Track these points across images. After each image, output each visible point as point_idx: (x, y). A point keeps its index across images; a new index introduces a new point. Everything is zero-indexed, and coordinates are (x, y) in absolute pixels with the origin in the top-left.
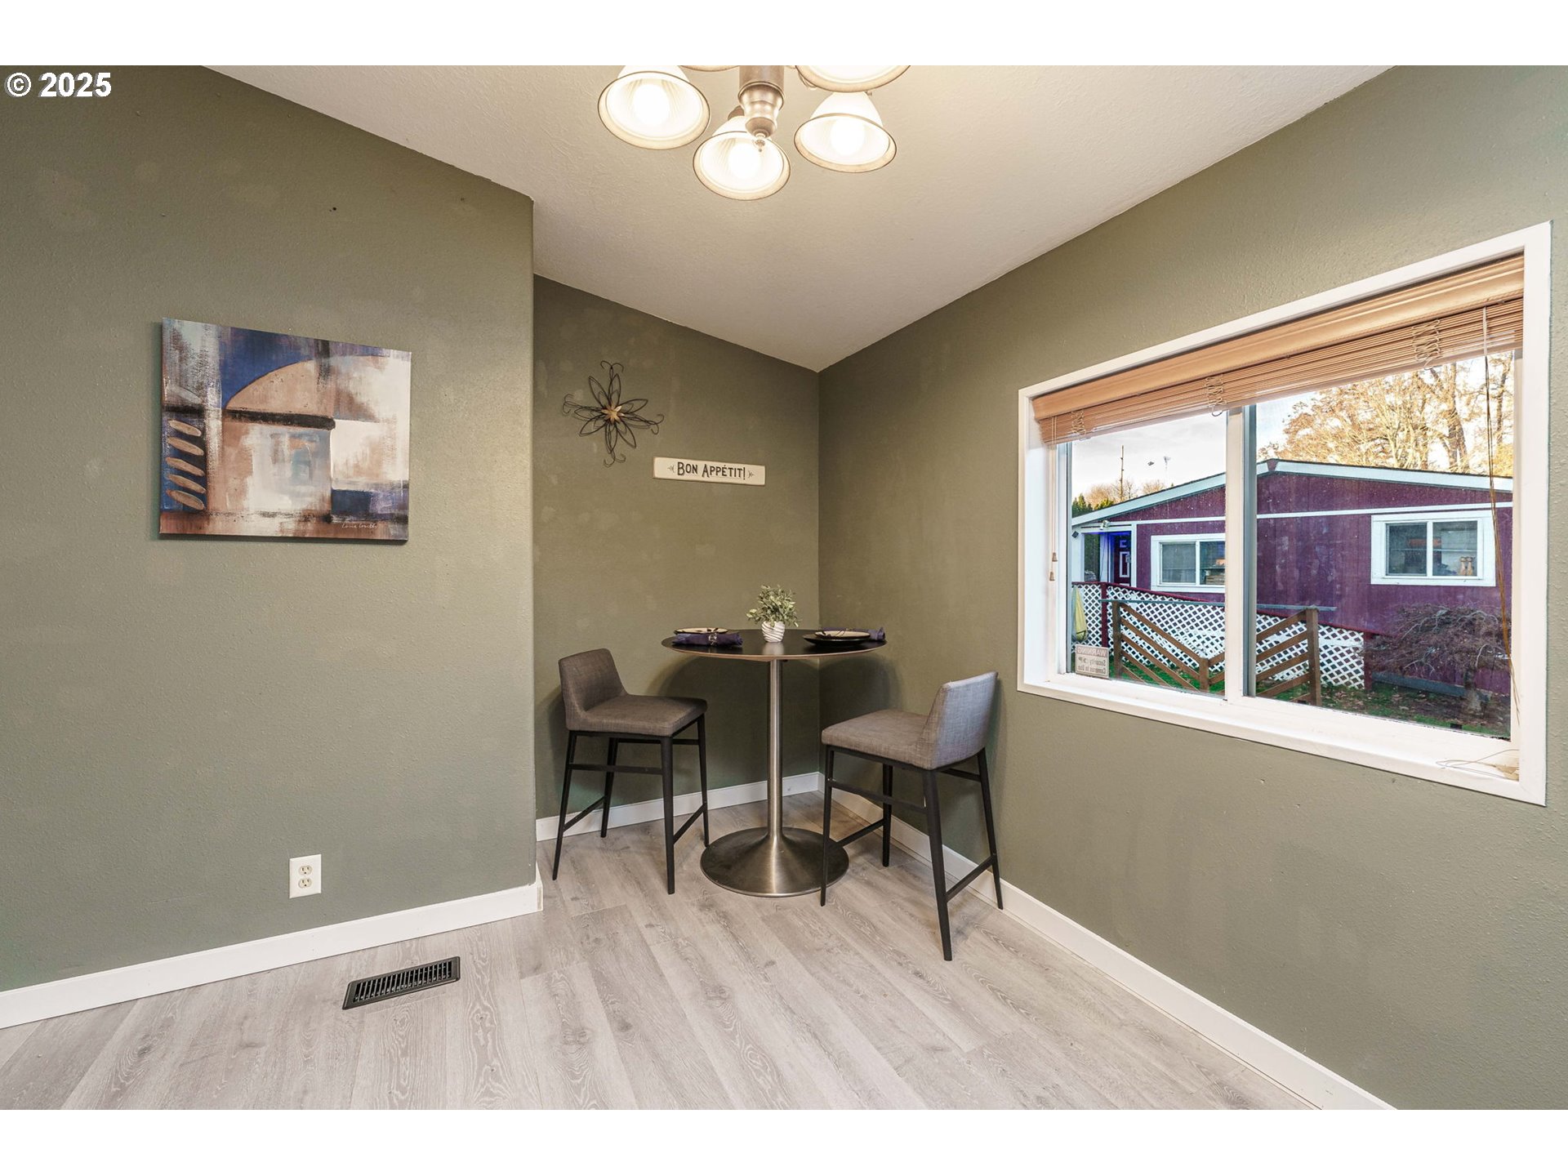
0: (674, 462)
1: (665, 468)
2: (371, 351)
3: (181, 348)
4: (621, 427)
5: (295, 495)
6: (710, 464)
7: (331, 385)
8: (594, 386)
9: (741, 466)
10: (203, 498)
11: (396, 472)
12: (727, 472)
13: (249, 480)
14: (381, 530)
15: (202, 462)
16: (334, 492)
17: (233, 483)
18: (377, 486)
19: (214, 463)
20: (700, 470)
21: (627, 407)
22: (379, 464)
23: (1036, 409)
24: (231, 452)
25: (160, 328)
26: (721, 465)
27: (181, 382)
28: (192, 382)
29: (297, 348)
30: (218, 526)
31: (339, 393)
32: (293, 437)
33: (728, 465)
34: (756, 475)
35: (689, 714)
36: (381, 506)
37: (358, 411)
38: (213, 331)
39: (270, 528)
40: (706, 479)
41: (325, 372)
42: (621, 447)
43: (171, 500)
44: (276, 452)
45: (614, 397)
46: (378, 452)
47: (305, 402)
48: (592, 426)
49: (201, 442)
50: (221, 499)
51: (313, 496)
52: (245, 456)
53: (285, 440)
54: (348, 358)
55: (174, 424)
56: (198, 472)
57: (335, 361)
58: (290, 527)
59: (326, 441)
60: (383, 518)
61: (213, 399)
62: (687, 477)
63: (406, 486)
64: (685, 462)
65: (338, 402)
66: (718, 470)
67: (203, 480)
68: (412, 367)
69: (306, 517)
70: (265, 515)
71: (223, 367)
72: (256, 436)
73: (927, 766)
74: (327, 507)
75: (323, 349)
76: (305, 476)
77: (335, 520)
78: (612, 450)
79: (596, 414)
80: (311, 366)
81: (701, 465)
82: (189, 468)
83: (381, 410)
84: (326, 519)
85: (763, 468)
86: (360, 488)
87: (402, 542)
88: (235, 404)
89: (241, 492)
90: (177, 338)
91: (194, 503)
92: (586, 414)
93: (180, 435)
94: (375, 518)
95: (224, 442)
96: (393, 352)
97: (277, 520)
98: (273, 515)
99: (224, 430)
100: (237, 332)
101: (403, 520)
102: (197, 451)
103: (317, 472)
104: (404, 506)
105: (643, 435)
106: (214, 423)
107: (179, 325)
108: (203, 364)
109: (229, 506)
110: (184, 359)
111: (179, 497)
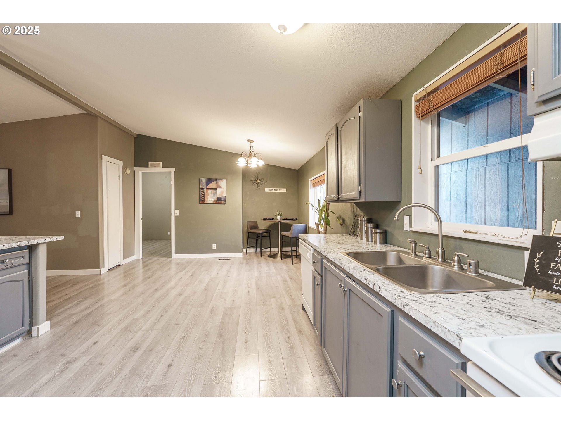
0: (269, 189)
1: (267, 190)
2: (221, 179)
3: (202, 181)
4: (259, 183)
5: (213, 198)
6: (275, 189)
7: (217, 184)
8: (255, 177)
9: (281, 189)
10: (204, 199)
11: (224, 195)
12: (279, 190)
13: (209, 197)
14: (223, 202)
15: (204, 195)
16: (217, 198)
17: (207, 197)
18: (222, 197)
19: (205, 195)
20: (273, 190)
21: (260, 180)
22: (222, 194)
23: (312, 182)
24: (207, 193)
25: (200, 179)
26: (277, 189)
27: (202, 185)
28: (203, 185)
29: (213, 180)
30: (205, 202)
31: (218, 185)
32: (213, 191)
33: (279, 189)
34: (284, 190)
35: (265, 231)
36: (223, 199)
37: (220, 187)
38: (205, 179)
39: (210, 202)
40: (274, 191)
41: (216, 183)
42: (259, 187)
43: (201, 199)
44: (211, 193)
45: (258, 179)
46: (222, 192)
47: (214, 187)
48: (254, 184)
49: (204, 192)
50: (206, 199)
51: (215, 198)
52: (208, 194)
53: (212, 191)
54: (219, 180)
55: (201, 190)
56: (204, 196)
57: (217, 181)
58: (213, 202)
59: (216, 191)
60: (223, 201)
61: (205, 187)
62: (271, 191)
63: (226, 197)
64: (271, 189)
65: (218, 186)
66: (277, 190)
67: (204, 197)
68: (226, 181)
69: (214, 201)
70: (210, 201)
71: (206, 183)
72: (209, 191)
73: (290, 236)
74: (217, 200)
75: (216, 180)
76: (214, 196)
77: (218, 201)
78: (258, 188)
79: (255, 182)
80: (215, 182)
81: (273, 189)
82: (202, 195)
83: (223, 187)
84: (216, 201)
85: (286, 189)
86: (220, 197)
87: (225, 204)
88: (207, 188)
89: (208, 198)
90: (202, 180)
91: (203, 200)
92: (253, 182)
93: (202, 192)
94: (222, 201)
95: (206, 192)
96: (224, 179)
97: (212, 201)
98: (211, 201)
99: (206, 191)
100: (207, 179)
101: (225, 201)
102: (203, 193)
103: (216, 195)
104: (225, 199)
105: (263, 185)
106: (205, 190)
107: (202, 179)
108: (204, 183)
109: (207, 200)
110: (202, 183)
111: (202, 199)
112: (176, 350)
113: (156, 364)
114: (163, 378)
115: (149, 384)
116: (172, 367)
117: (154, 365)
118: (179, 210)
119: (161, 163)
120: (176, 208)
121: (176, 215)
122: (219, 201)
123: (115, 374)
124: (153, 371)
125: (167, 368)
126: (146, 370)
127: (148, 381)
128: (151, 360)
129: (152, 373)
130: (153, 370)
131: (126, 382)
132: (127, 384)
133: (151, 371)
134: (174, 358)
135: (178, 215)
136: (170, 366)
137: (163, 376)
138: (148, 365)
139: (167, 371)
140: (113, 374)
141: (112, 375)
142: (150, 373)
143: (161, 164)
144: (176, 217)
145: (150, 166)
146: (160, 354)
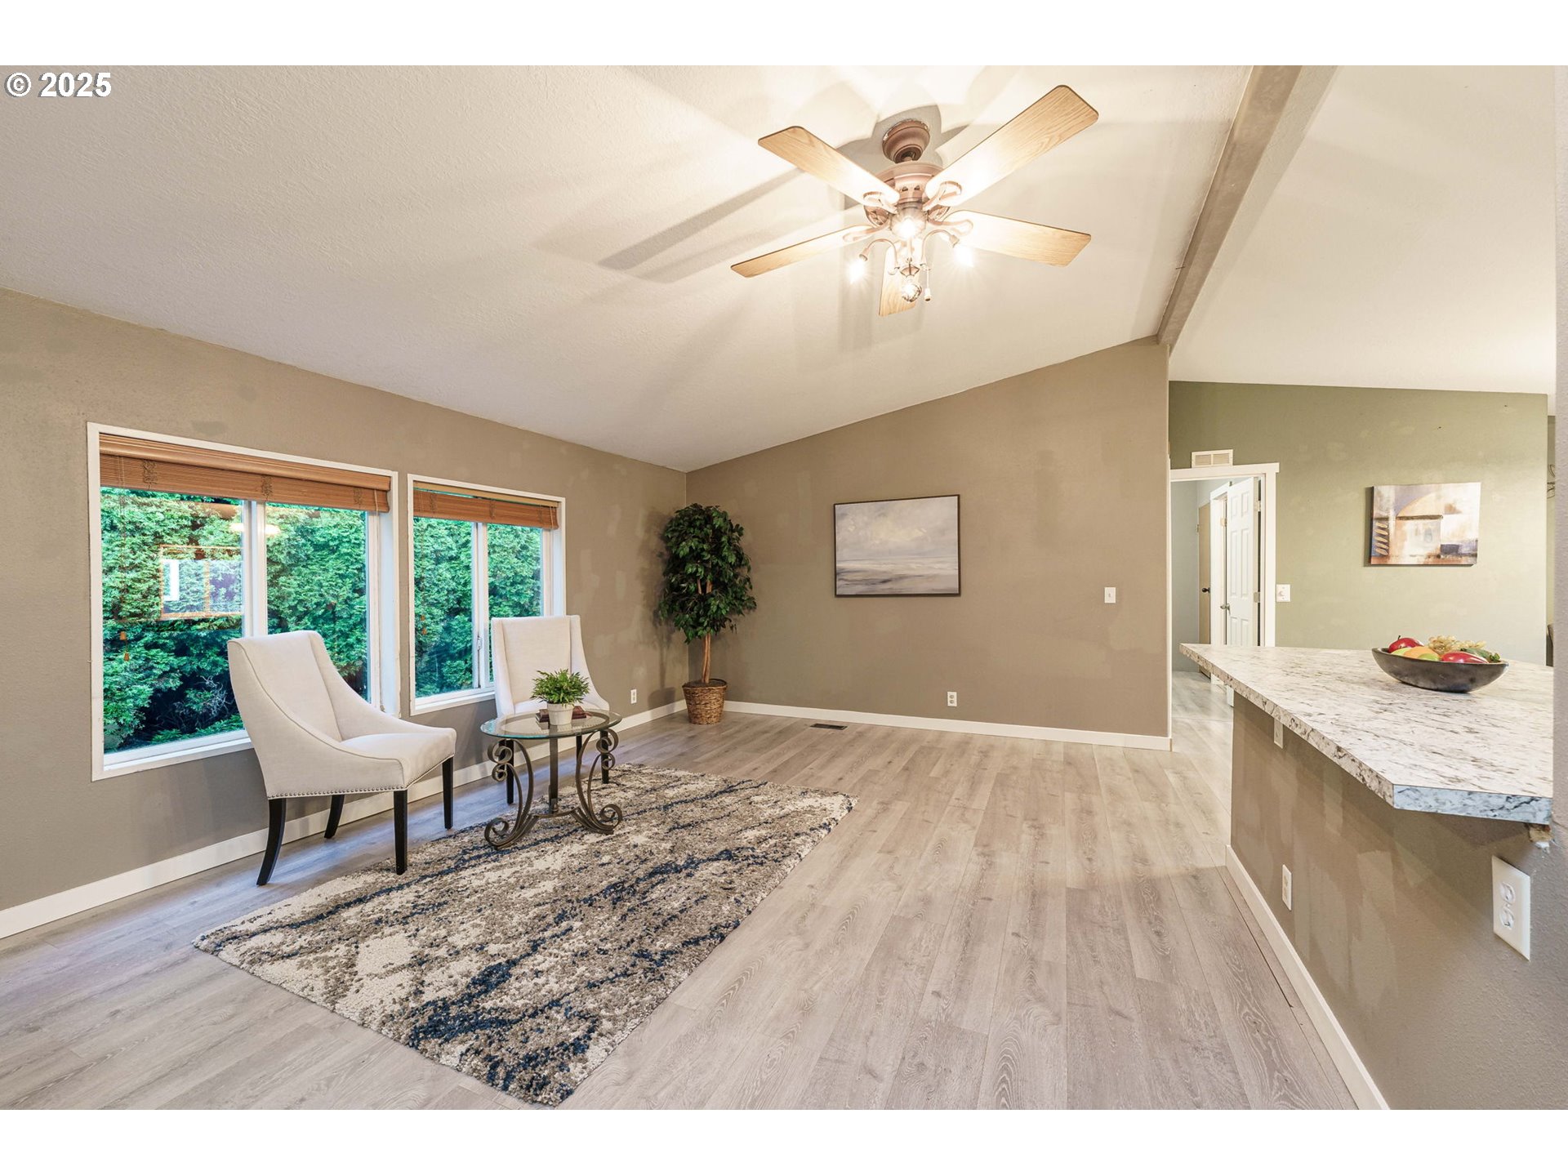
3: (1380, 497)
5: (1425, 547)
7: (1442, 503)
10: (1387, 551)
11: (1472, 536)
13: (1406, 543)
14: (1464, 560)
15: (1387, 537)
16: (1442, 546)
17: (1399, 543)
18: (1462, 542)
19: (1391, 538)
22: (1464, 532)
24: (1399, 532)
25: (1370, 492)
27: (1380, 508)
28: (1384, 507)
30: (1392, 561)
31: (1446, 505)
32: (1424, 524)
36: (1464, 550)
37: (1454, 511)
38: (1393, 487)
39: (1414, 561)
41: (1439, 497)
43: (1375, 553)
44: (1417, 531)
46: (1463, 527)
47: (1430, 510)
49: (1386, 530)
50: (1393, 550)
51: (1433, 547)
52: (1404, 534)
53: (1421, 525)
55: (1377, 524)
56: (1386, 541)
57: (1444, 492)
58: (1423, 560)
59: (1439, 525)
60: (1465, 555)
61: (1392, 513)
63: (1476, 541)
65: (1445, 508)
67: (1387, 544)
68: (1481, 487)
69: (1429, 556)
70: (1412, 556)
71: (1397, 500)
72: (1409, 526)
74: (1438, 552)
75: (1439, 488)
76: (1429, 540)
77: (1442, 557)
80: (1433, 496)
82: (1380, 539)
83: (1466, 510)
84: (1438, 556)
86: (1454, 543)
87: (1473, 566)
88: (1400, 514)
89: (1402, 548)
90: (1379, 493)
91: (1384, 553)
93: (1379, 528)
94: (1461, 555)
95: (1396, 529)
96: (1472, 483)
97: (1417, 558)
98: (1415, 556)
99: (1396, 525)
101: (1474, 556)
102: (1386, 533)
103: (1435, 538)
104: (1475, 550)
106: (1392, 522)
107: (1379, 488)
108: (1389, 501)
109: (1397, 553)
110: (1381, 500)
111: (1378, 551)
118: (1289, 586)
119: (1230, 452)
120: (1280, 580)
121: (1280, 599)
122: (1449, 555)
135: (1287, 598)
143: (1231, 455)
144: (1279, 605)
145: (1197, 463)
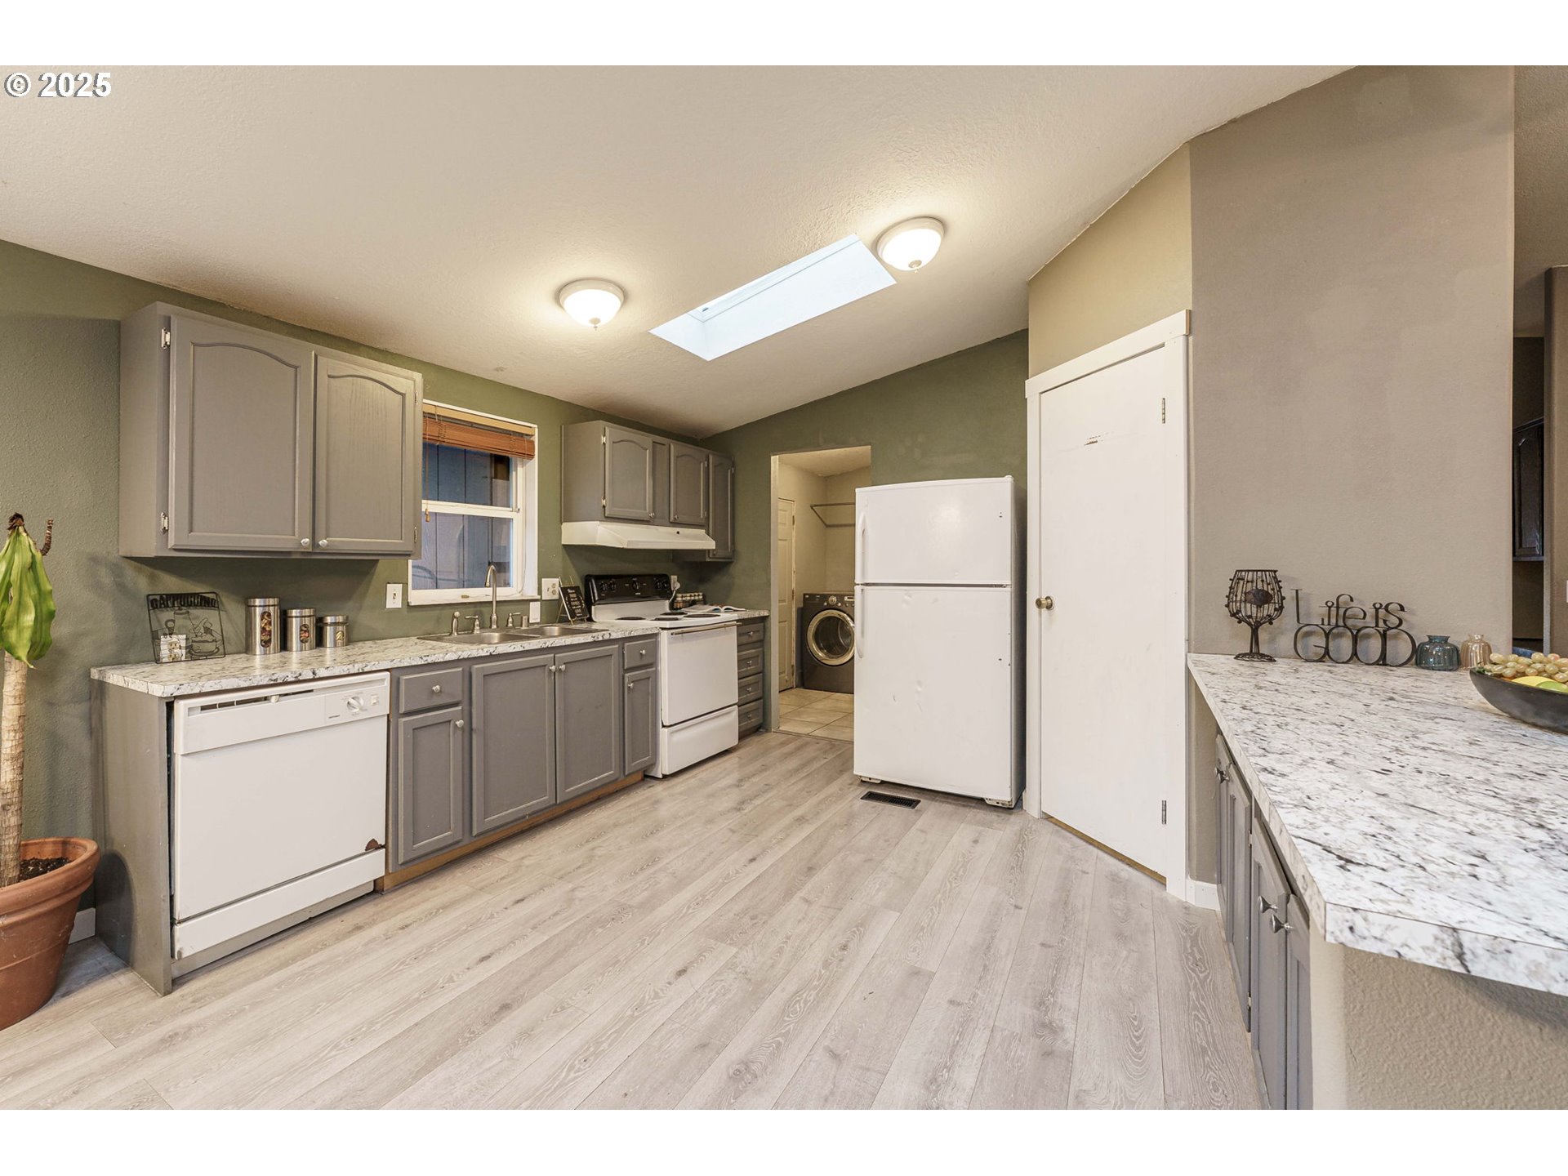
112: (644, 1013)
113: (707, 990)
114: (704, 952)
115: (734, 950)
116: (679, 967)
117: (711, 991)
123: (797, 1005)
124: (719, 975)
125: (689, 970)
126: (730, 985)
127: (734, 957)
128: (713, 1007)
129: (719, 973)
130: (717, 978)
131: (775, 973)
132: (772, 966)
133: (723, 978)
134: (662, 990)
136: (682, 972)
137: (704, 956)
138: (724, 995)
139: (692, 962)
140: (800, 1007)
141: (802, 1005)
142: (725, 974)
146: (684, 1018)
